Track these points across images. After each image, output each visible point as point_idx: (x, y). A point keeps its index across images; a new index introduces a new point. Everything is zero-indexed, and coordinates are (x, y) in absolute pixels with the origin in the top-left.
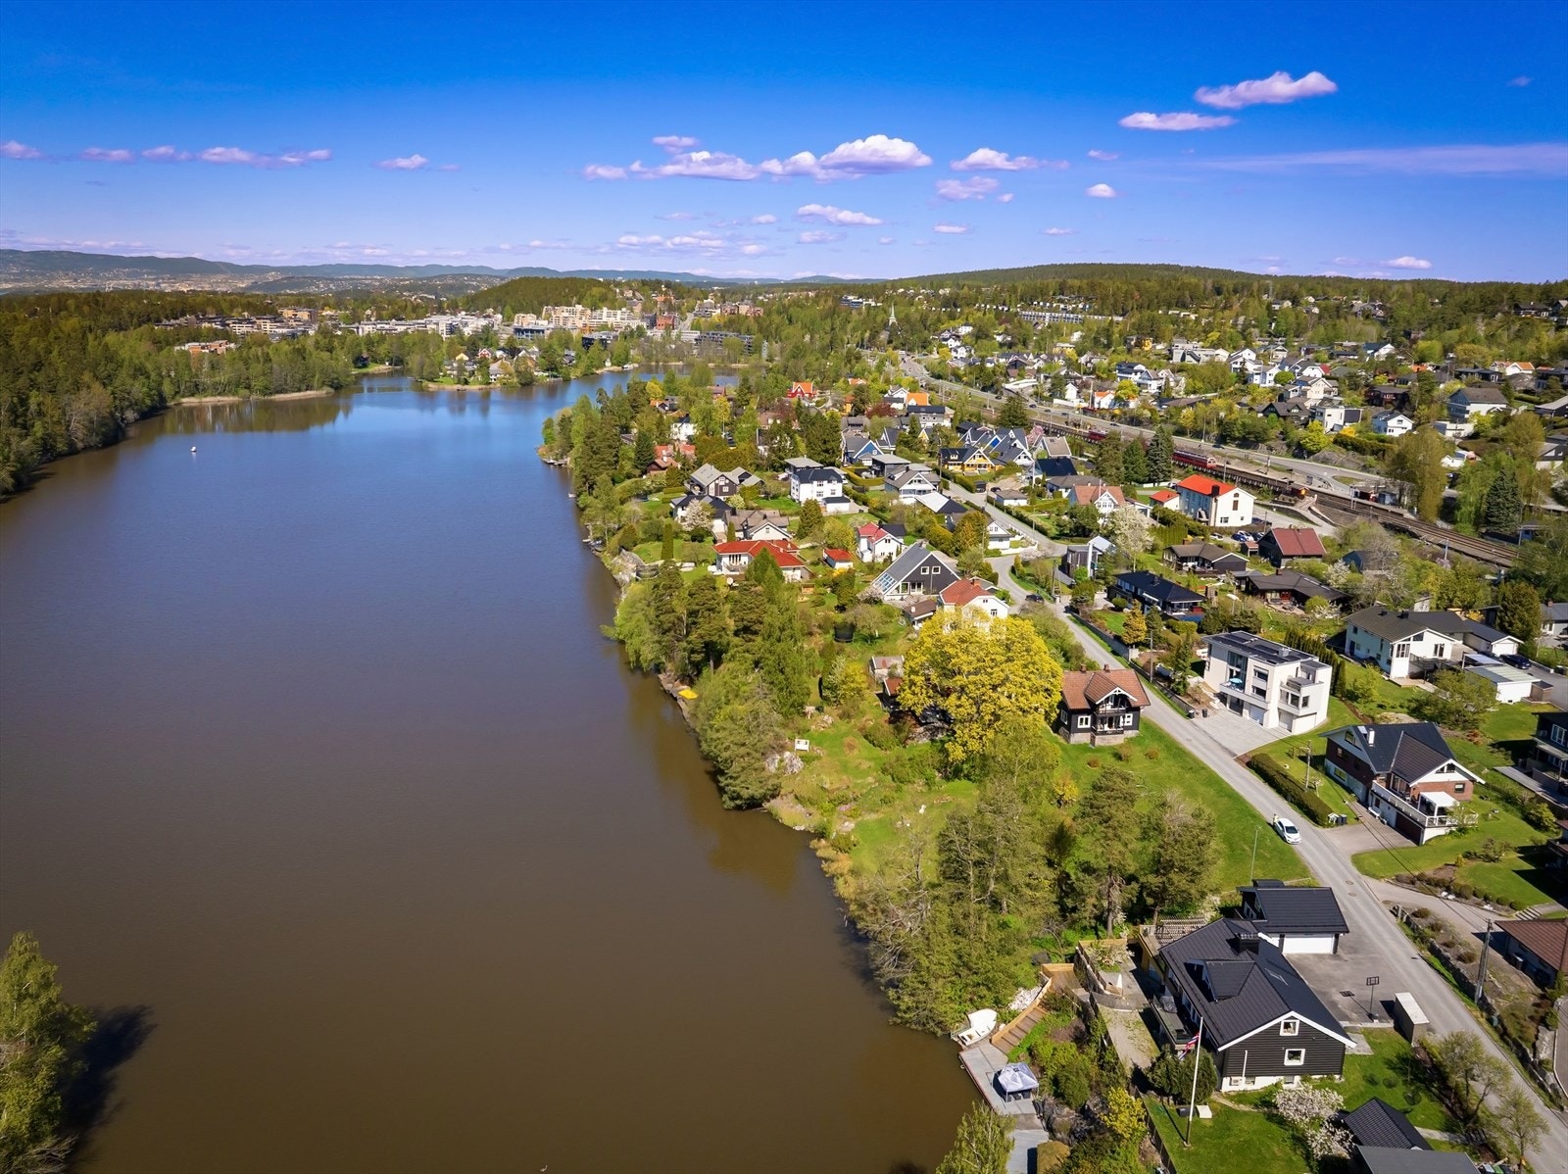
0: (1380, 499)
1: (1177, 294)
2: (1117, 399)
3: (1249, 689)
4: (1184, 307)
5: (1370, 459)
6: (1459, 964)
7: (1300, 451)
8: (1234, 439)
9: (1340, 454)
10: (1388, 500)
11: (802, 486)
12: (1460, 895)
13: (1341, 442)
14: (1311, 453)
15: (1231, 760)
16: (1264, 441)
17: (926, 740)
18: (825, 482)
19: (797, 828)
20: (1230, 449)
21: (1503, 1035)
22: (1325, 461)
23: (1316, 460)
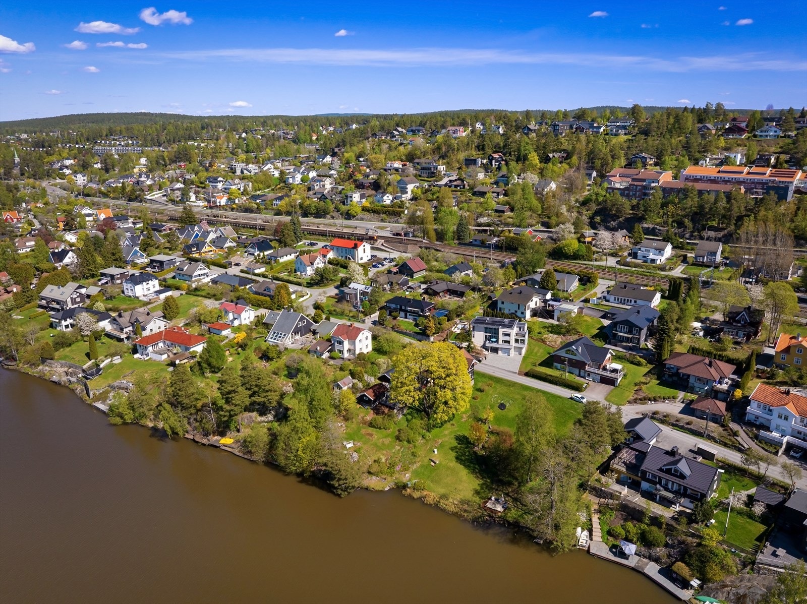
0: (406, 234)
1: (188, 132)
2: (229, 199)
3: (500, 342)
4: (194, 139)
5: (384, 216)
6: (689, 426)
7: (348, 216)
8: (311, 214)
9: (367, 215)
10: (411, 235)
11: (136, 287)
12: (655, 400)
13: (364, 209)
14: (354, 216)
15: (517, 375)
16: (328, 213)
17: (401, 416)
18: (150, 282)
19: (386, 489)
20: (311, 219)
21: (725, 445)
22: (362, 219)
23: (357, 219)
